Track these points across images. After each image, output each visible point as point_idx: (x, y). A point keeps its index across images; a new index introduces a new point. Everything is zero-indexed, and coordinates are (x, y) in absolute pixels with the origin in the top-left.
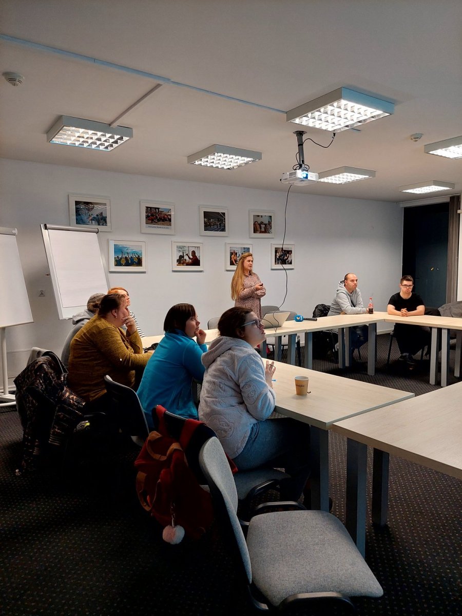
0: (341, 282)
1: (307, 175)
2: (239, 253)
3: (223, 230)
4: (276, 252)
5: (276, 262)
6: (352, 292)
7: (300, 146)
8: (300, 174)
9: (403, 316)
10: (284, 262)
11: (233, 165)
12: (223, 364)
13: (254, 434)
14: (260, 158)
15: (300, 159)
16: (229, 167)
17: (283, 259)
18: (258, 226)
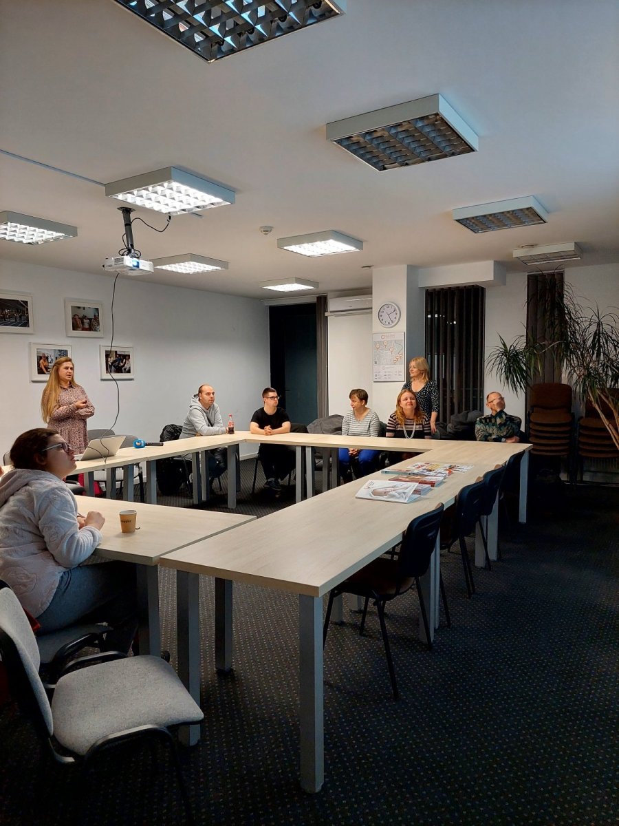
0: (195, 396)
1: (138, 263)
2: (52, 356)
3: (26, 324)
4: (107, 356)
5: (107, 369)
6: (208, 408)
7: (127, 226)
8: (129, 261)
9: (267, 434)
10: (119, 370)
11: (35, 239)
12: (18, 504)
13: (63, 584)
14: (75, 234)
15: (128, 242)
16: (30, 241)
17: (118, 366)
18: (79, 322)
